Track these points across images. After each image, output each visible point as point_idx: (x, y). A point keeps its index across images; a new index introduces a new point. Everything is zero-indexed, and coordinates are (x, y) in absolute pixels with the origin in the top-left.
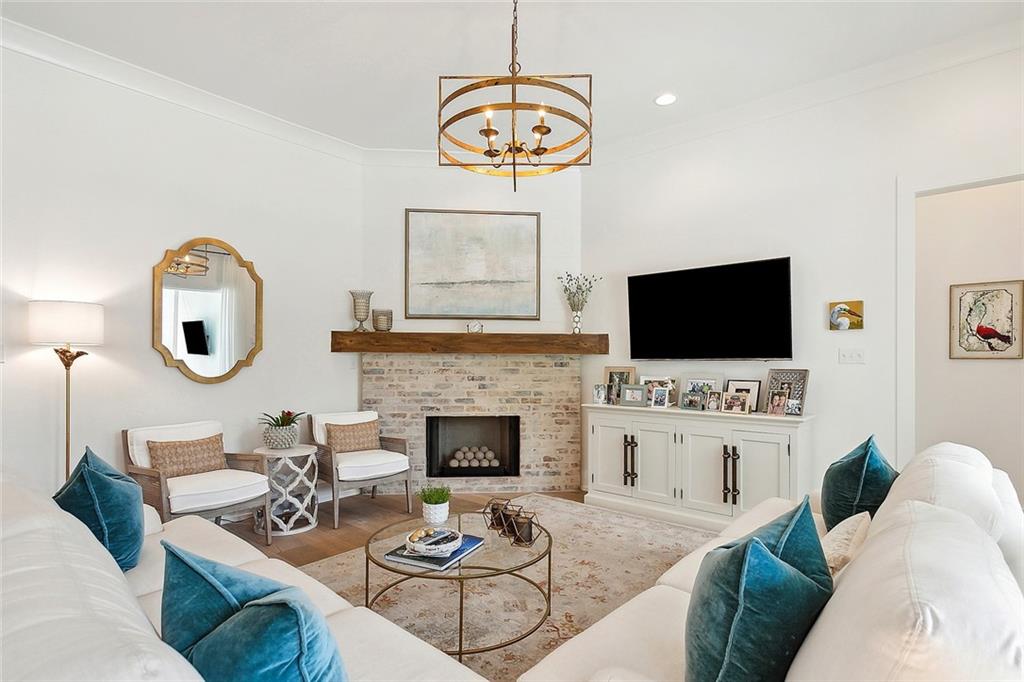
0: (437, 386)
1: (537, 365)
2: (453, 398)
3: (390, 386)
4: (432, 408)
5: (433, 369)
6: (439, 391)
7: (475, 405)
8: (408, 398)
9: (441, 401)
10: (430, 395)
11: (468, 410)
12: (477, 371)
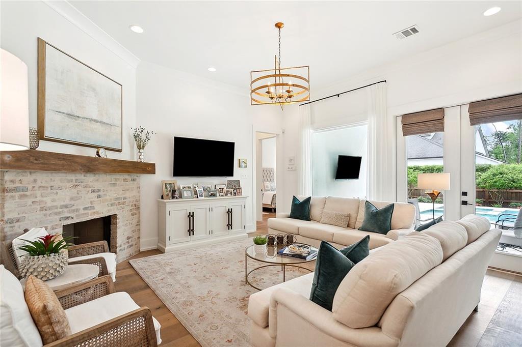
0: (72, 199)
1: (125, 180)
2: (81, 207)
3: (33, 202)
4: (68, 218)
5: (71, 184)
6: (73, 202)
7: (94, 211)
8: (48, 212)
9: (74, 211)
10: (66, 207)
11: (91, 215)
12: (97, 186)
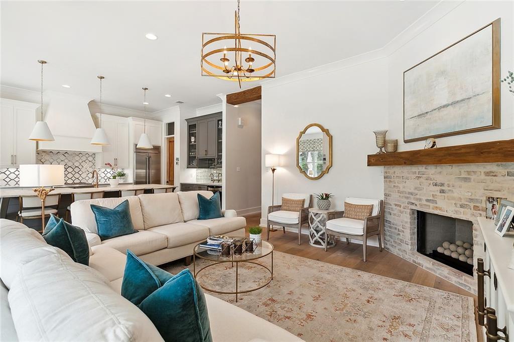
0: (416, 188)
1: (488, 174)
2: (424, 198)
3: (394, 186)
4: (413, 204)
5: (414, 176)
6: (416, 192)
7: (436, 205)
8: (402, 195)
9: (417, 199)
10: (412, 194)
11: (433, 209)
12: (439, 179)
